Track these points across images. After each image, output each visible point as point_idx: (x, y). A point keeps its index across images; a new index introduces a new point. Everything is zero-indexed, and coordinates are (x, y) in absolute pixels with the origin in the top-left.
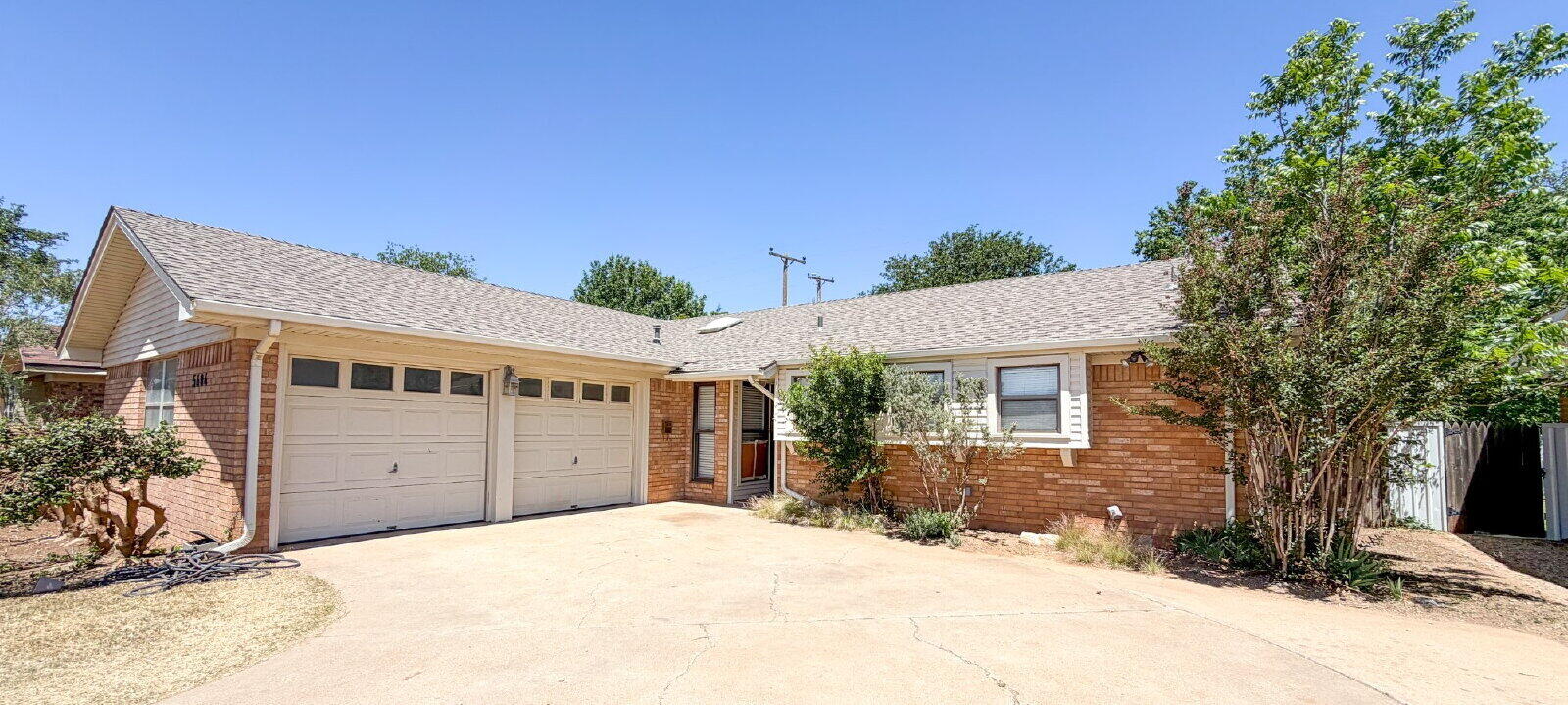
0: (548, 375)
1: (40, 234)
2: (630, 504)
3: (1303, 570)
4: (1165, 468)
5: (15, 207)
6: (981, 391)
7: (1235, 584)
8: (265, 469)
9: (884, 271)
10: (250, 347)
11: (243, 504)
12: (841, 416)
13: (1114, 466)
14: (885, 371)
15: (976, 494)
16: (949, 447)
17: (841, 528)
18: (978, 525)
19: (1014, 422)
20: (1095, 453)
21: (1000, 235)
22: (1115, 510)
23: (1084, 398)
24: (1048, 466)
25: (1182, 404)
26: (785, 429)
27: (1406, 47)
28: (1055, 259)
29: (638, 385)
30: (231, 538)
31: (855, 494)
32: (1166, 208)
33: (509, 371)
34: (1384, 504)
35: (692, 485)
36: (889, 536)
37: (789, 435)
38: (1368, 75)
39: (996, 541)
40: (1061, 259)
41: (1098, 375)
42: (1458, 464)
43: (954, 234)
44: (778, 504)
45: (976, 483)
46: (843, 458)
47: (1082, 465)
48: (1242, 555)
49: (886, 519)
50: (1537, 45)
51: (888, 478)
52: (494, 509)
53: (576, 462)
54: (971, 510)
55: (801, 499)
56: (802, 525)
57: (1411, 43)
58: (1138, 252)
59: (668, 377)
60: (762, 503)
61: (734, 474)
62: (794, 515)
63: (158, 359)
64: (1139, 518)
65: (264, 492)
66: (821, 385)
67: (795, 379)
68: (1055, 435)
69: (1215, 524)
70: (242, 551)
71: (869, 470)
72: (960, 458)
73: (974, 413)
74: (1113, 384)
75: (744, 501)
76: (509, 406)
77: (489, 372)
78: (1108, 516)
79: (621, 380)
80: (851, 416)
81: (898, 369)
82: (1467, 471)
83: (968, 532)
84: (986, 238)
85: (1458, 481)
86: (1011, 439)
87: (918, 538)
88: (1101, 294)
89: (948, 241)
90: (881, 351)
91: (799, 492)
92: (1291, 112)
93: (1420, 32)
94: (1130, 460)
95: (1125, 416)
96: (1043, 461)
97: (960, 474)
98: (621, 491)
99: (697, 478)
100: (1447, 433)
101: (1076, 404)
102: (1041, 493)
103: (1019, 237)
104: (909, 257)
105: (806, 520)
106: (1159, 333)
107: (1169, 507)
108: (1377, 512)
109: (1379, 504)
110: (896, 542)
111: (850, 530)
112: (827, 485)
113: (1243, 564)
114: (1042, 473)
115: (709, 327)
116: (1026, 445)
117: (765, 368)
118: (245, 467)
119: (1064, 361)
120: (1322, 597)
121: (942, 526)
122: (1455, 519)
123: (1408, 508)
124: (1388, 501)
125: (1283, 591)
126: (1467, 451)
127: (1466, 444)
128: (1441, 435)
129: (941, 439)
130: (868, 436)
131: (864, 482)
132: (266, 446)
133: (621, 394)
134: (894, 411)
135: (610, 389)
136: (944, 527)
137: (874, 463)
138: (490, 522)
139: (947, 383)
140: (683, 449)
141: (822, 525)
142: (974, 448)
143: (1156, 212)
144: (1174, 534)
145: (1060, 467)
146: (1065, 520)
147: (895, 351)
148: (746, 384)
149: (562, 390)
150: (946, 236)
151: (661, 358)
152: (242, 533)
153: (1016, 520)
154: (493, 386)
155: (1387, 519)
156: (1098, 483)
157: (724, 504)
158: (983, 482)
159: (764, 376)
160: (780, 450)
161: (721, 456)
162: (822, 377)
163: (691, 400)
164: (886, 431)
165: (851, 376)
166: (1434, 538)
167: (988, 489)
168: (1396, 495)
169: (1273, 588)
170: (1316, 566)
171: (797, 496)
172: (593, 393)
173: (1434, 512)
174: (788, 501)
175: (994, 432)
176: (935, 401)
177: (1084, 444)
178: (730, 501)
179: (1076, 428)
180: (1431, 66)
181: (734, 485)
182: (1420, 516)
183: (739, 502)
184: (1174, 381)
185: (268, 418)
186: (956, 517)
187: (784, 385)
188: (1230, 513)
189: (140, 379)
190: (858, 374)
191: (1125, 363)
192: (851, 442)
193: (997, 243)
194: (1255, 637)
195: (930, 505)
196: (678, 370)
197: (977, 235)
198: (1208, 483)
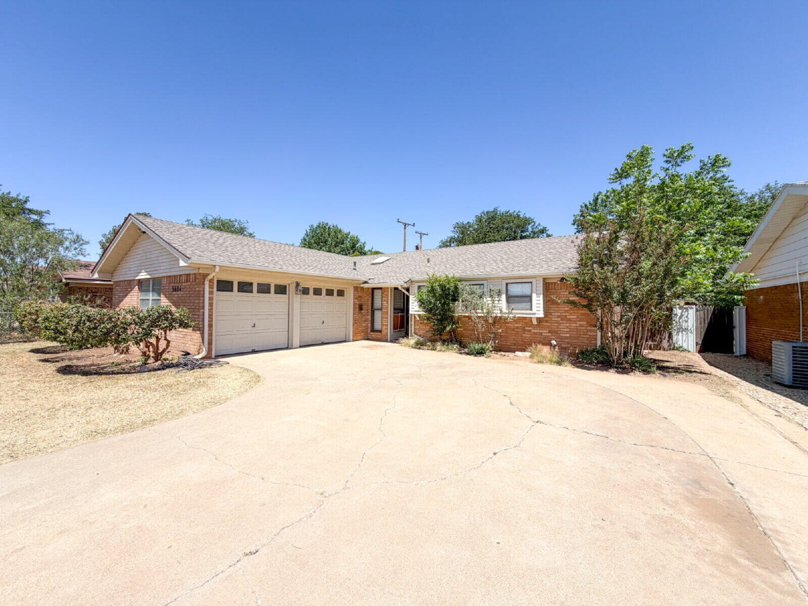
0: (312, 285)
1: (37, 211)
2: (345, 341)
3: (622, 364)
4: (573, 325)
5: (25, 198)
6: (499, 293)
7: (597, 369)
8: (210, 326)
9: (453, 229)
10: (204, 276)
11: (203, 340)
12: (440, 303)
13: (554, 324)
14: (459, 285)
15: (497, 336)
16: (486, 317)
17: (441, 351)
18: (497, 349)
19: (513, 306)
20: (547, 319)
21: (510, 212)
22: (554, 342)
23: (542, 296)
24: (527, 324)
25: (580, 299)
26: (414, 308)
27: (669, 157)
28: (536, 224)
29: (348, 289)
30: (199, 354)
31: (445, 337)
32: (588, 204)
33: (298, 284)
34: (671, 341)
35: (371, 333)
36: (461, 353)
37: (415, 311)
38: (650, 173)
39: (505, 355)
40: (539, 224)
41: (548, 286)
42: (701, 323)
43: (487, 212)
44: (412, 341)
45: (497, 332)
46: (441, 321)
47: (541, 324)
48: (601, 359)
49: (459, 347)
50: (716, 161)
51: (459, 329)
52: (292, 343)
53: (323, 323)
54: (495, 343)
55: (422, 339)
56: (423, 349)
57: (671, 156)
58: (574, 224)
59: (362, 286)
60: (404, 340)
61: (390, 329)
62: (419, 345)
63: (148, 280)
64: (563, 345)
65: (210, 335)
66: (432, 290)
67: (419, 287)
68: (529, 312)
69: (593, 347)
70: (203, 358)
71: (452, 326)
72: (490, 321)
73: (496, 302)
74: (554, 291)
75: (397, 340)
76: (297, 299)
77: (289, 284)
78: (551, 345)
79: (341, 287)
80: (445, 303)
81: (464, 283)
82: (704, 326)
83: (493, 352)
84: (503, 214)
85: (701, 331)
86: (511, 313)
87: (473, 354)
88: (552, 251)
89: (484, 215)
90: (457, 275)
91: (420, 336)
92: (625, 182)
93: (675, 152)
94: (561, 322)
95: (557, 303)
96: (525, 322)
97: (490, 328)
98: (342, 336)
99: (373, 330)
100: (697, 310)
101: (538, 299)
102: (525, 335)
103: (519, 213)
104: (465, 222)
105: (425, 347)
106: (572, 270)
107: (575, 341)
108: (668, 344)
109: (668, 341)
110: (464, 356)
111: (444, 351)
112: (433, 332)
113: (602, 363)
114: (524, 327)
115: (375, 261)
116: (517, 316)
117: (406, 282)
118: (203, 325)
119: (533, 280)
120: (627, 373)
121: (482, 349)
122: (699, 347)
123: (680, 343)
124: (672, 340)
125: (614, 371)
126: (705, 318)
127: (705, 315)
128: (695, 312)
129: (483, 313)
130: (451, 312)
131: (450, 332)
132: (211, 316)
133: (341, 293)
134: (463, 301)
135: (336, 291)
136: (484, 349)
137: (454, 323)
138: (291, 348)
139: (485, 290)
140: (367, 317)
141: (431, 350)
142: (496, 317)
143: (583, 205)
144: (577, 352)
145: (532, 325)
146: (533, 345)
147: (463, 275)
148: (396, 289)
149: (317, 292)
150: (483, 213)
151: (359, 277)
152: (203, 351)
153: (514, 347)
154: (291, 289)
155: (672, 347)
156: (547, 331)
157: (386, 341)
158: (500, 331)
159: (406, 286)
160: (411, 318)
161: (385, 320)
162: (432, 287)
163: (370, 295)
164: (459, 310)
165: (445, 287)
166: (688, 355)
167: (502, 334)
168: (676, 337)
169: (610, 371)
170: (627, 362)
171: (419, 338)
172: (330, 293)
173: (691, 344)
174: (416, 339)
175: (504, 310)
176: (481, 297)
177: (541, 314)
178: (389, 340)
179: (538, 309)
180: (678, 165)
181: (391, 333)
182: (685, 346)
183: (394, 340)
184: (577, 290)
185: (211, 305)
186: (489, 345)
187: (414, 290)
188: (599, 343)
189: (137, 287)
190: (448, 286)
191: (559, 282)
192: (444, 314)
193: (508, 216)
194: (596, 384)
195: (478, 341)
196: (366, 282)
197: (498, 212)
198: (591, 331)
